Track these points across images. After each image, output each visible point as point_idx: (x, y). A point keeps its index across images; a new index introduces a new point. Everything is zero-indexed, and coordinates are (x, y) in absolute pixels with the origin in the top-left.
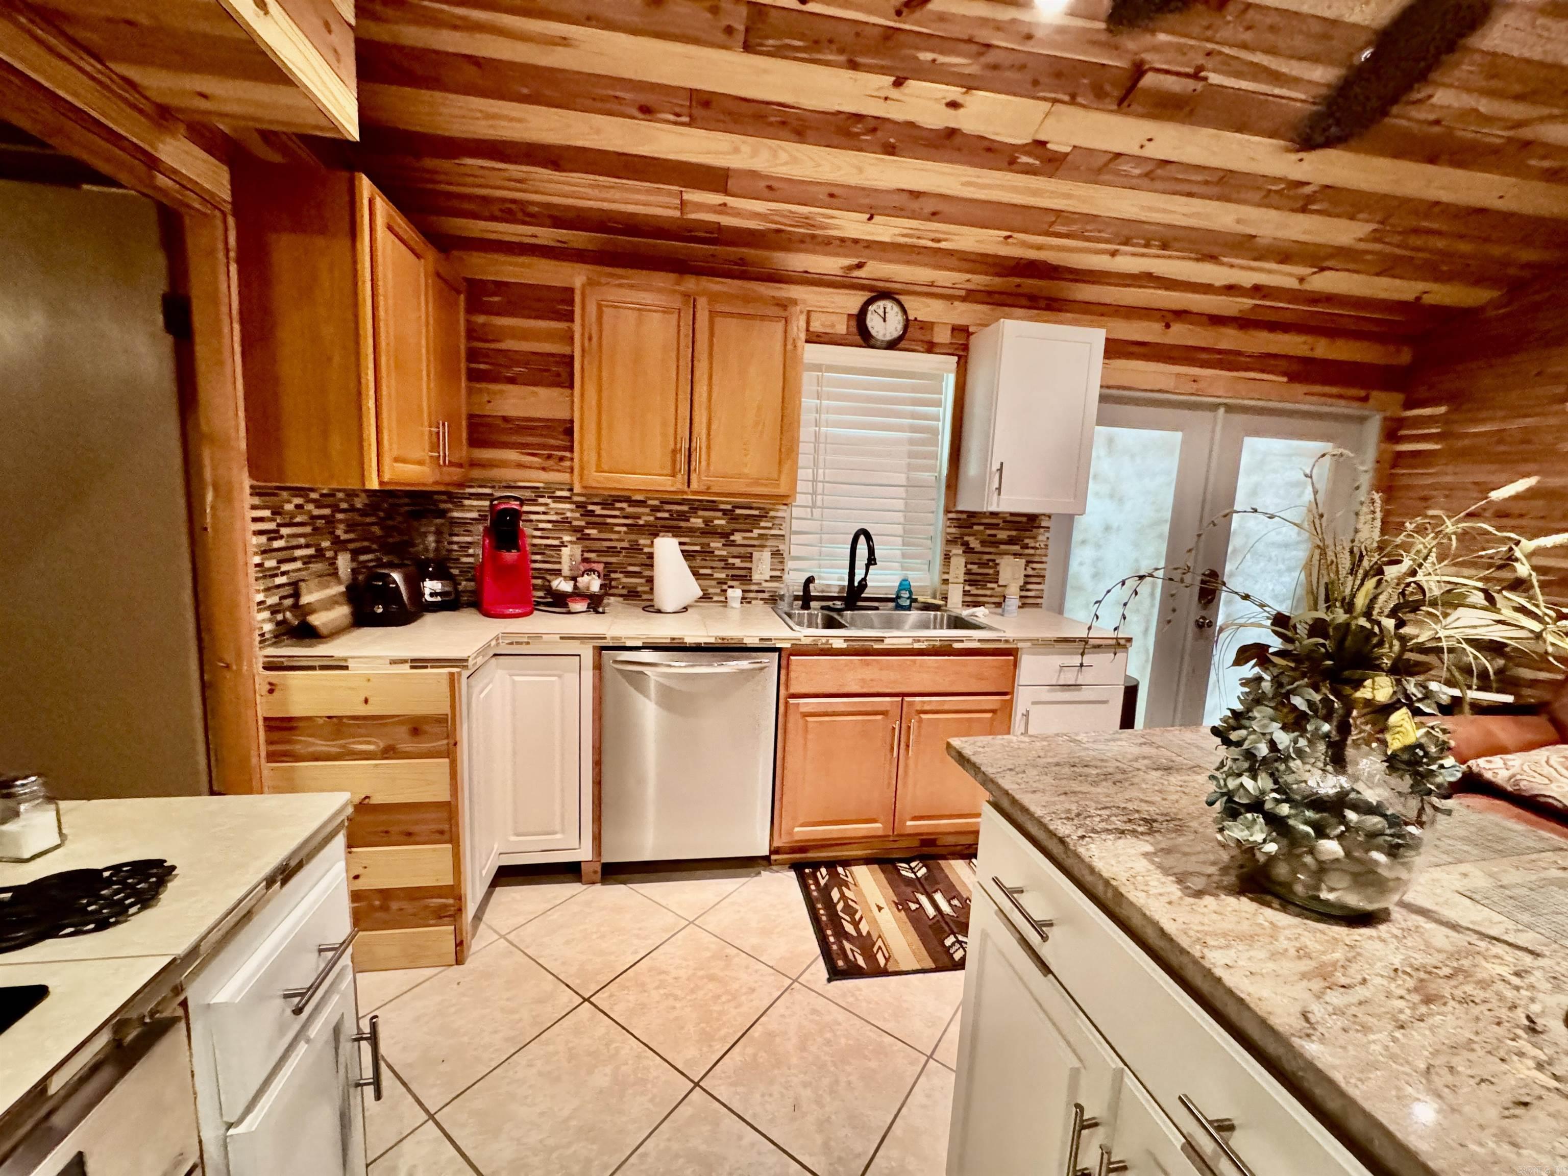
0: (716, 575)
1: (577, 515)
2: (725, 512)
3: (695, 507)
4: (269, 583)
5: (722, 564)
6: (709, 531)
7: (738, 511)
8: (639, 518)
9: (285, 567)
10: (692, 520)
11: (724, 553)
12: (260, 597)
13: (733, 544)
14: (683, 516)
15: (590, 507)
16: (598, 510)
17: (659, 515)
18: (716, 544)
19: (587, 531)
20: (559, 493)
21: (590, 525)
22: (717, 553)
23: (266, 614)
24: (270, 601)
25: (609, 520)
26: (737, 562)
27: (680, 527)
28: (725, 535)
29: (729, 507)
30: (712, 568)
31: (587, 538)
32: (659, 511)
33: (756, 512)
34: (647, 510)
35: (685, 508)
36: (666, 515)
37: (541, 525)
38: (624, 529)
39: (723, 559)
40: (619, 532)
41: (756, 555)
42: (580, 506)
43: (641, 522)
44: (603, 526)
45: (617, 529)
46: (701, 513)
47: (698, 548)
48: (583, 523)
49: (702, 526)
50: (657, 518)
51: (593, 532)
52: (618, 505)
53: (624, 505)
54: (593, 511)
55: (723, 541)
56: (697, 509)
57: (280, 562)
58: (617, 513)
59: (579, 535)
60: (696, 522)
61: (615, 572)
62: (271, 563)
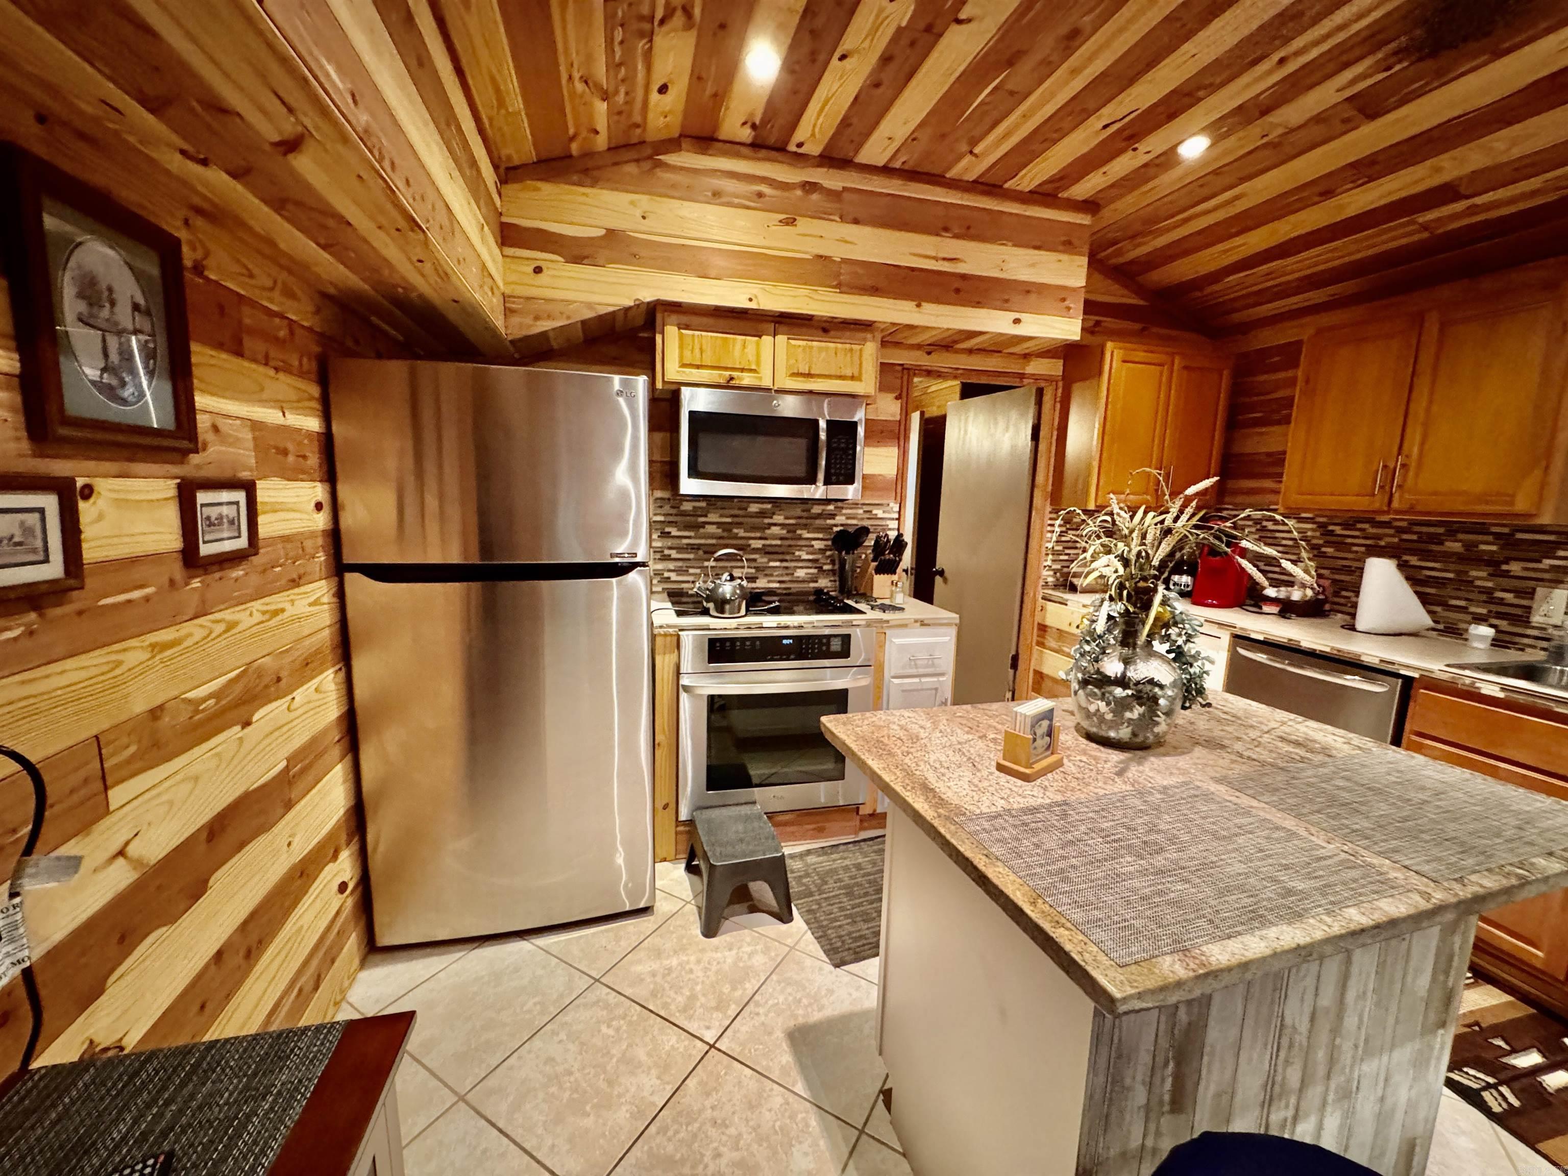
0: (1473, 609)
1: (1318, 534)
2: (1498, 536)
3: (1452, 530)
4: (1056, 557)
5: (1484, 597)
6: (1471, 557)
7: (1520, 536)
8: (1380, 539)
9: (1067, 551)
10: (1448, 544)
11: (1490, 584)
12: (1049, 563)
13: (1506, 574)
14: (1437, 539)
15: (1331, 528)
16: (1338, 530)
17: (1405, 537)
18: (1479, 575)
19: (1324, 549)
20: (1304, 515)
21: (1328, 543)
22: (1478, 583)
23: (1051, 573)
24: (1054, 567)
25: (1349, 540)
26: (1509, 597)
27: (1431, 551)
28: (1494, 564)
29: (1506, 530)
30: (1467, 599)
31: (1324, 555)
32: (1406, 533)
33: (1552, 538)
34: (1391, 531)
35: (1441, 530)
36: (1415, 537)
37: (1284, 542)
38: (1363, 549)
39: (1489, 592)
40: (1357, 552)
41: (1540, 591)
42: (1322, 526)
43: (1382, 543)
44: (1340, 545)
45: (1355, 548)
46: (1461, 536)
47: (1451, 575)
48: (1321, 542)
49: (1461, 550)
50: (1401, 540)
51: (1329, 550)
52: (1359, 526)
53: (1366, 526)
54: (1333, 531)
55: (1491, 570)
56: (1457, 531)
57: (1065, 548)
58: (1357, 533)
59: (1316, 552)
60: (1455, 546)
61: (1347, 590)
62: (1060, 548)
